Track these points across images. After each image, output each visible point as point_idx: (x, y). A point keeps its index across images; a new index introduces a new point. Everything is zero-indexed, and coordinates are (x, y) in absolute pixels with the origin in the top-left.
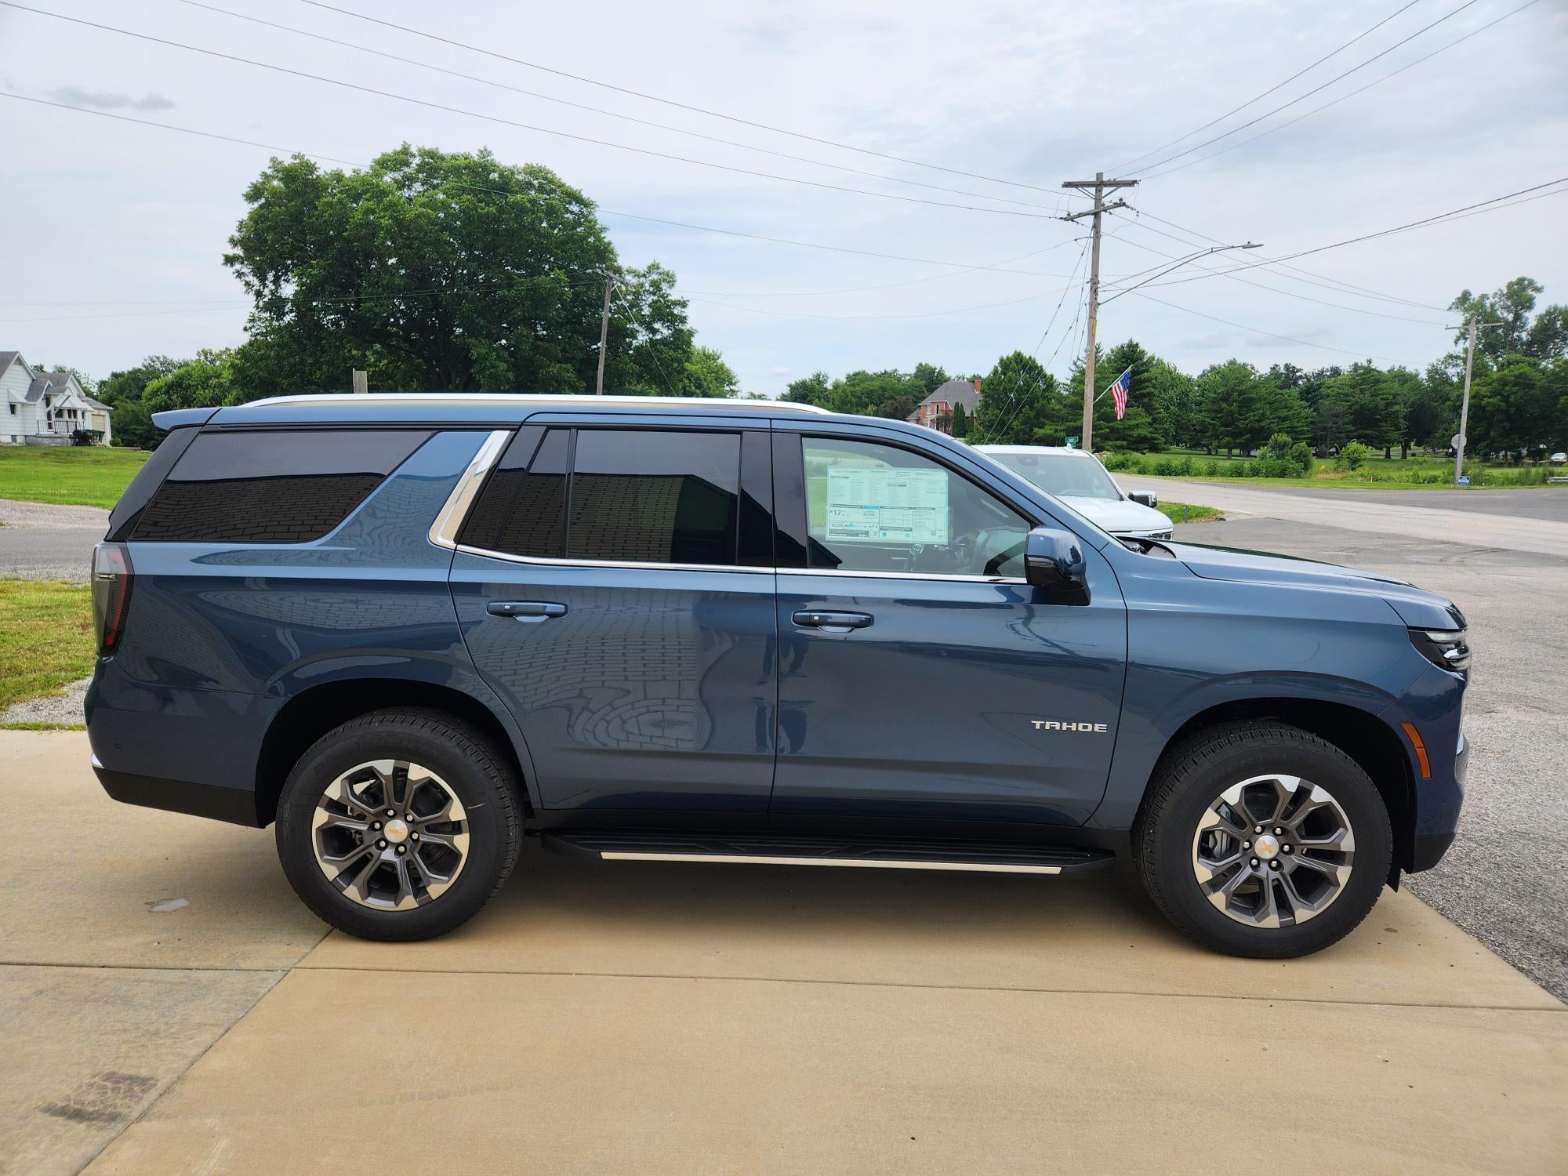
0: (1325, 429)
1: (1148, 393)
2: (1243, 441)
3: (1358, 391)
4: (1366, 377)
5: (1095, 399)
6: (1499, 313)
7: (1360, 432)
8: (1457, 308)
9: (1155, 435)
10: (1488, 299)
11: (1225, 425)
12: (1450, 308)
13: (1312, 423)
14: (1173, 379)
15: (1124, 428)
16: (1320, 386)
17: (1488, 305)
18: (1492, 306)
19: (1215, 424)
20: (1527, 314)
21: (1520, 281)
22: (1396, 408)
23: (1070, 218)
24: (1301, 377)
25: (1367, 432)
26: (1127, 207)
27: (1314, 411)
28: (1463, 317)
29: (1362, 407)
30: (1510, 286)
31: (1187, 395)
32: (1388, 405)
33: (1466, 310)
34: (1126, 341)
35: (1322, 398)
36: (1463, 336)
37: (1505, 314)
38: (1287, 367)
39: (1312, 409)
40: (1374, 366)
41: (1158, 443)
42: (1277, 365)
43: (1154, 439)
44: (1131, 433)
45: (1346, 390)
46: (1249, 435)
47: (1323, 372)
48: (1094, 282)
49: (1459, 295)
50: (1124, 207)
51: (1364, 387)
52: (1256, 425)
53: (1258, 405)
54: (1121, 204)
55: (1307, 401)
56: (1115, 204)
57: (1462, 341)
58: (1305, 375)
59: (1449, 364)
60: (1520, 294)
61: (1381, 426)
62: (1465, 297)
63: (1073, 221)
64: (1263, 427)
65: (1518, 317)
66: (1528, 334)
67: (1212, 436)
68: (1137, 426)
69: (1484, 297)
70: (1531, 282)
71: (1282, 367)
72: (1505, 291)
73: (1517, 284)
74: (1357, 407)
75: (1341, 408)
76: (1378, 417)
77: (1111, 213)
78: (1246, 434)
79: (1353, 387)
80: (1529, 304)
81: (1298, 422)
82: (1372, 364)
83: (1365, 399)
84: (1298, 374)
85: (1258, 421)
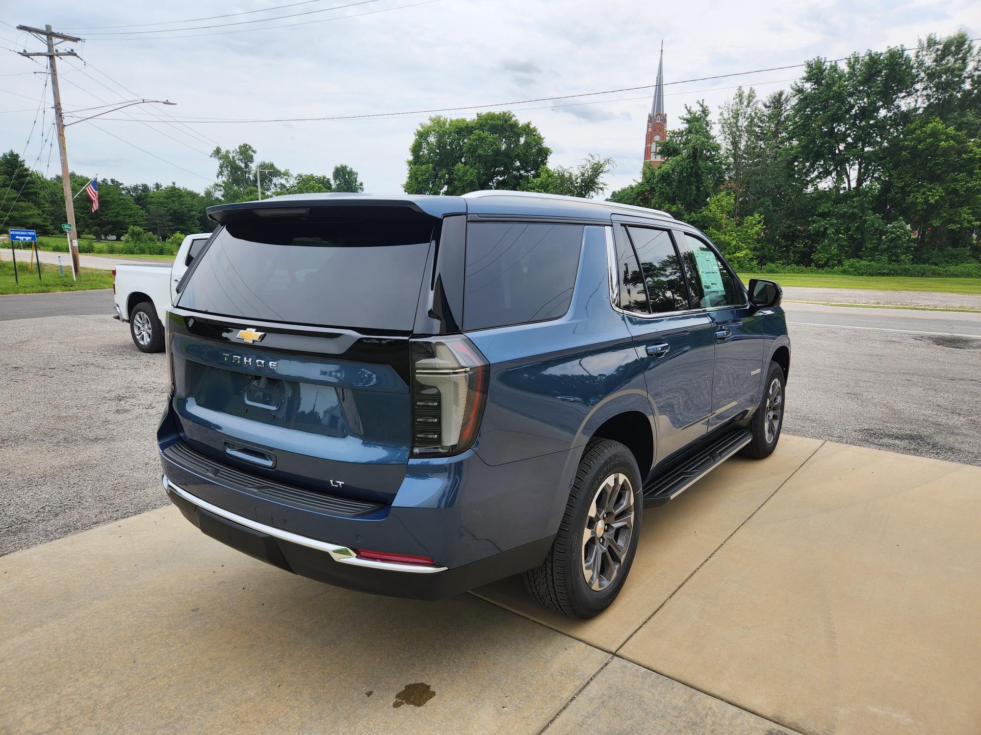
0: (156, 224)
1: (34, 192)
2: (107, 230)
3: (171, 201)
4: (174, 193)
5: (73, 196)
6: (237, 162)
7: (176, 226)
8: (215, 156)
9: (46, 224)
10: (230, 153)
11: (92, 219)
12: (211, 156)
13: (146, 220)
14: (42, 183)
15: (21, 217)
16: (146, 196)
17: (231, 157)
18: (233, 158)
19: (84, 218)
20: (250, 165)
21: (245, 146)
22: (193, 213)
23: (25, 54)
24: (123, 189)
25: (181, 227)
26: (78, 57)
27: (146, 212)
28: (219, 163)
29: (175, 211)
30: (240, 147)
31: (56, 196)
32: (189, 211)
33: (220, 159)
34: (8, 151)
35: (148, 204)
36: (220, 173)
37: (240, 164)
38: (112, 181)
39: (144, 211)
40: (177, 186)
41: (49, 229)
42: (106, 180)
43: (46, 226)
44: (27, 221)
45: (162, 200)
46: (110, 226)
47: (137, 186)
48: (58, 107)
49: (215, 149)
50: (75, 57)
51: (174, 199)
52: (114, 219)
53: (113, 206)
54: (72, 53)
55: (140, 205)
56: (69, 52)
57: (220, 176)
58: (126, 187)
59: (217, 189)
60: (246, 152)
61: (187, 224)
62: (218, 151)
63: (29, 57)
64: (120, 221)
65: (247, 166)
66: (253, 176)
67: (83, 225)
68: (31, 216)
69: (228, 152)
70: (250, 147)
71: (109, 181)
72: (238, 150)
73: (243, 147)
74: (172, 211)
75: (162, 211)
76: (185, 218)
77: (61, 59)
78: (108, 225)
79: (167, 198)
80: (250, 159)
81: (138, 218)
82: (175, 185)
83: (176, 206)
84: (121, 186)
85: (116, 217)
